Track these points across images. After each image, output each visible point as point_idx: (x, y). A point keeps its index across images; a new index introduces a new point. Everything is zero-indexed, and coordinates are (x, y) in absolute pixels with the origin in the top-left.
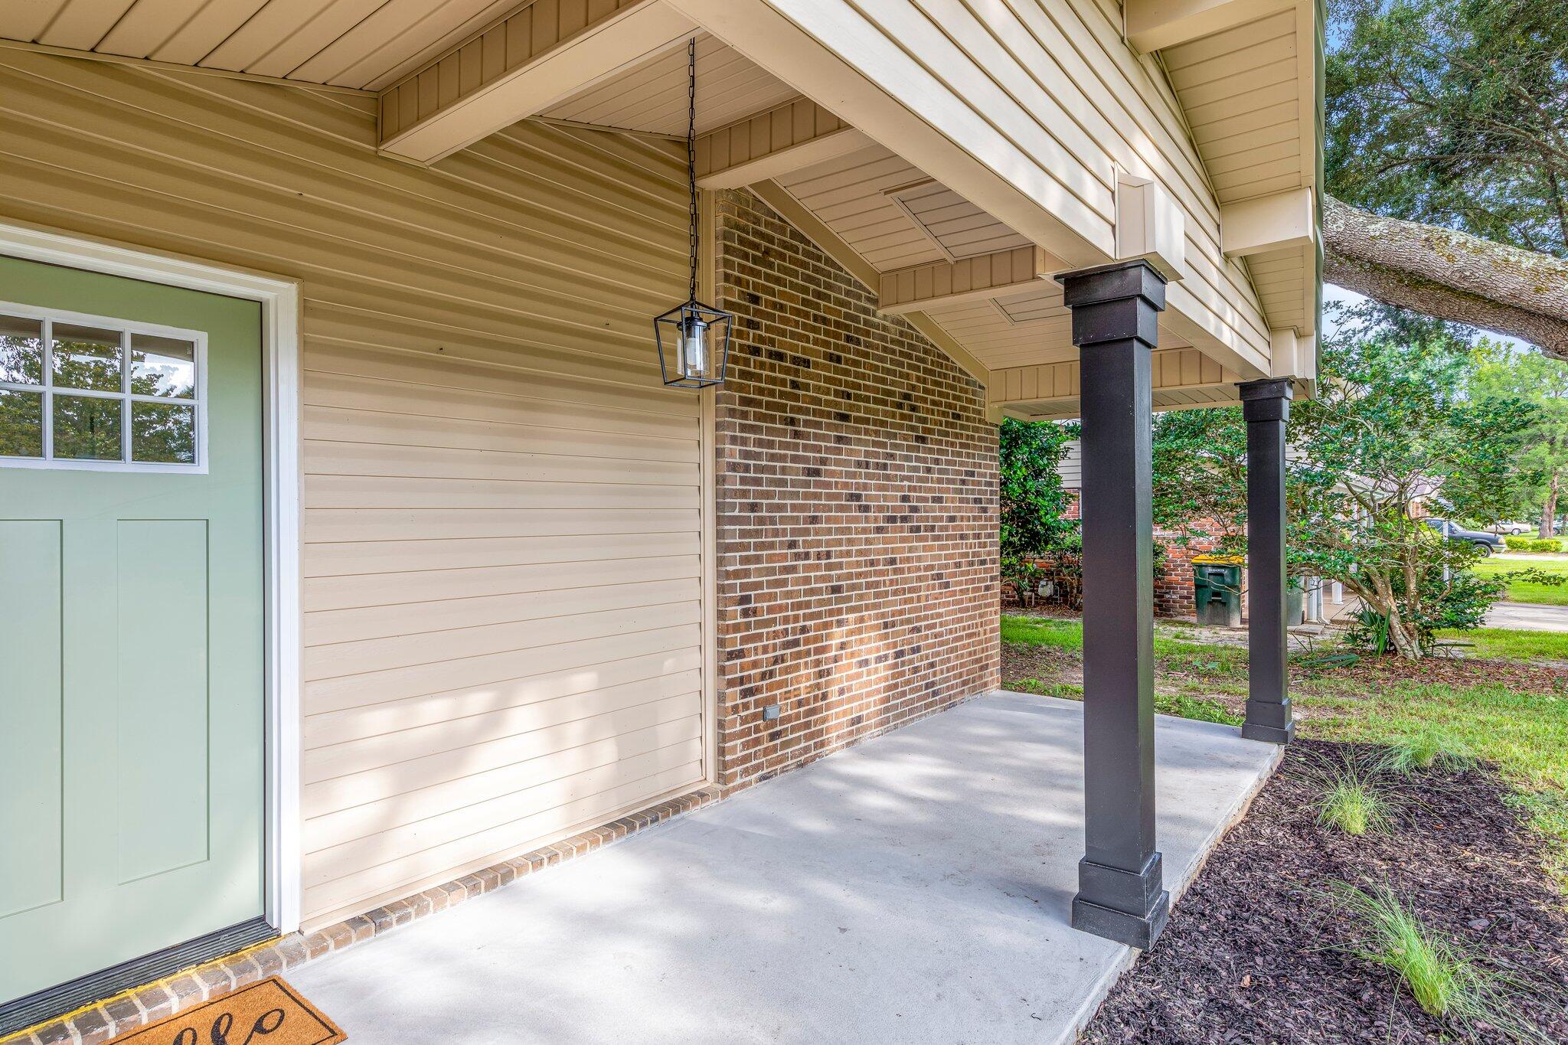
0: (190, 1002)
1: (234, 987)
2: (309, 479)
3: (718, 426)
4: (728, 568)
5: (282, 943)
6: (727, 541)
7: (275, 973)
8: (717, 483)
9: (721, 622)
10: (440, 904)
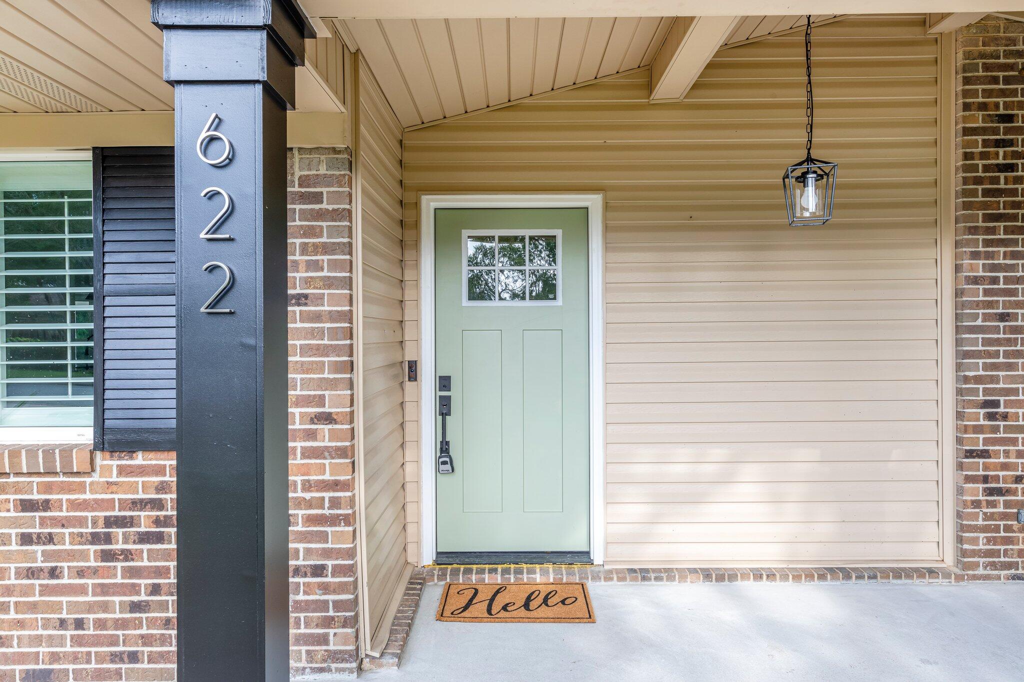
0: (544, 580)
1: (564, 580)
2: (608, 307)
3: (957, 244)
4: (967, 373)
5: (593, 568)
6: (965, 348)
7: (584, 581)
8: (956, 296)
9: (959, 422)
10: (683, 578)
